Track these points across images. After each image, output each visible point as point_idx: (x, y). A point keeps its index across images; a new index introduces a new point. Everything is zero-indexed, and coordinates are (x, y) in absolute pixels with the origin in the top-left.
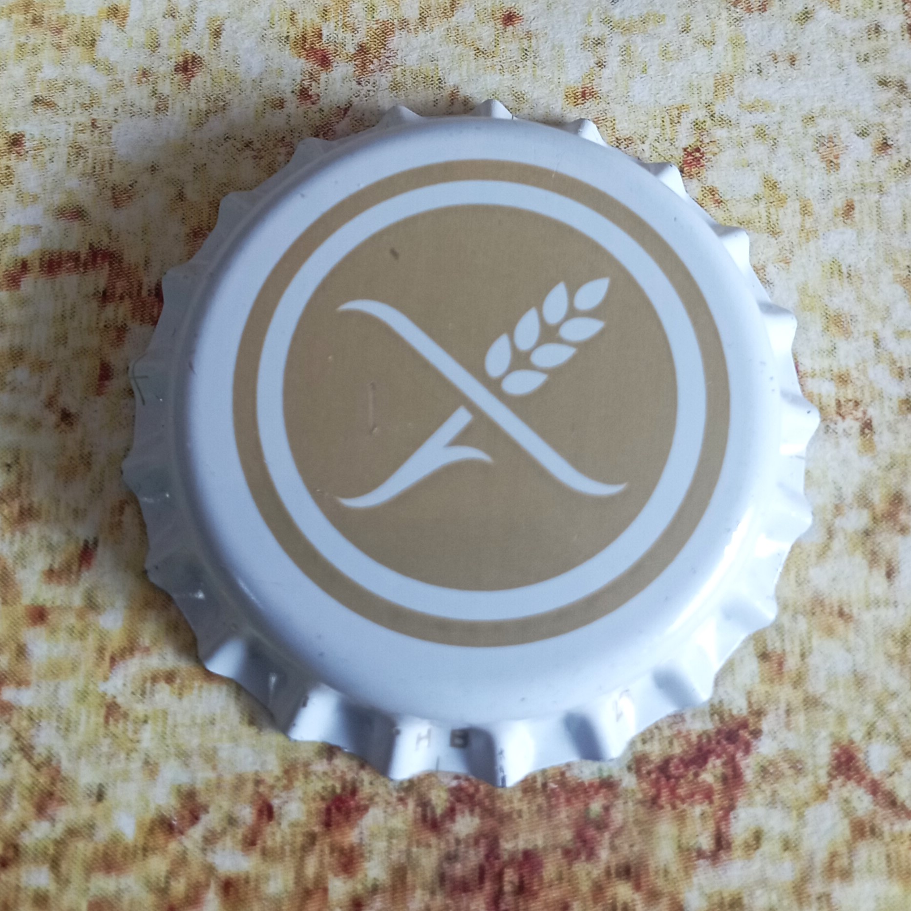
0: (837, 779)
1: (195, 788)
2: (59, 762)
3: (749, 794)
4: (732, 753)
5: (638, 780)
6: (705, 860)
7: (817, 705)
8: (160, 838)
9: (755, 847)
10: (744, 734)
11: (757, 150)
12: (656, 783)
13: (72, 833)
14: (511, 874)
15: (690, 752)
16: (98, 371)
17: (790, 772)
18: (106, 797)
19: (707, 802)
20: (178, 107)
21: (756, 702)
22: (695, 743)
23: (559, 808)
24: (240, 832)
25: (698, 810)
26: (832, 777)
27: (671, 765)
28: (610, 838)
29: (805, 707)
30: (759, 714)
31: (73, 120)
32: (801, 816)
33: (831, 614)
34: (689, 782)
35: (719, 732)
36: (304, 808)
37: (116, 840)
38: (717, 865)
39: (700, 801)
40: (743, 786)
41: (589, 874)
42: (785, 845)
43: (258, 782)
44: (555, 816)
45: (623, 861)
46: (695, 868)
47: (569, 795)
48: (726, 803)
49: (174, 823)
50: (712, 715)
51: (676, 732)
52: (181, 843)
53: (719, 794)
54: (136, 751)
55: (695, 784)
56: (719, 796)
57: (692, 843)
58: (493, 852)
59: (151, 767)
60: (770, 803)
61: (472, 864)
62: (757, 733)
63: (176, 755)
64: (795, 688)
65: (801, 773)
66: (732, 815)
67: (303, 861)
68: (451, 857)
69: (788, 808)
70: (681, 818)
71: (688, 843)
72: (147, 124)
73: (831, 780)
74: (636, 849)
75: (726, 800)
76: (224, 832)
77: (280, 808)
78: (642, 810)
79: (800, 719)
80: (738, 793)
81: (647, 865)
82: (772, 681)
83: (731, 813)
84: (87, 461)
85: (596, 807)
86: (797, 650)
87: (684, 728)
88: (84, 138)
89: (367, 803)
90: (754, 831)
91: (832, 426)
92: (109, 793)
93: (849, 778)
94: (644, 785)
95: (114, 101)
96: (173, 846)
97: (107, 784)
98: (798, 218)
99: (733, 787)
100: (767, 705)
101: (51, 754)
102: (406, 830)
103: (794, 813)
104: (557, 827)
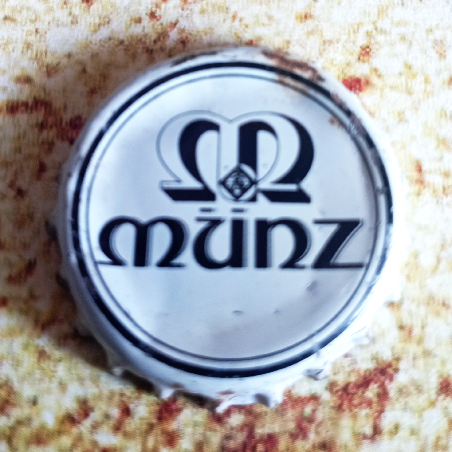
0: (441, 396)
1: (87, 398)
2: (12, 383)
3: (392, 404)
4: (383, 381)
5: (331, 395)
6: (367, 440)
7: (430, 355)
8: (68, 426)
9: (395, 433)
10: (390, 371)
11: (401, 48)
12: (341, 397)
13: (19, 423)
14: (261, 446)
15: (360, 380)
16: (38, 167)
17: (415, 392)
18: (38, 403)
19: (369, 408)
20: (83, 22)
21: (396, 353)
22: (363, 375)
23: (287, 410)
24: (112, 423)
25: (364, 412)
26: (439, 395)
27: (349, 387)
28: (315, 427)
29: (424, 356)
30: (398, 359)
31: (25, 29)
32: (420, 416)
33: (438, 304)
34: (359, 397)
35: (376, 369)
36: (147, 409)
37: (43, 427)
38: (374, 443)
39: (365, 407)
40: (389, 399)
41: (303, 447)
42: (412, 432)
43: (122, 395)
44: (286, 415)
45: (322, 440)
46: (361, 444)
47: (293, 403)
48: (379, 408)
49: (75, 417)
50: (372, 359)
51: (352, 369)
52: (79, 429)
53: (375, 403)
54: (55, 377)
55: (362, 398)
56: (376, 404)
57: (360, 431)
58: (251, 434)
59: (63, 386)
60: (404, 408)
61: (240, 441)
62: (396, 370)
63: (77, 380)
64: (418, 345)
65: (421, 392)
66: (383, 415)
67: (146, 439)
68: (228, 437)
69: (414, 411)
70: (355, 417)
71: (358, 430)
72: (66, 31)
73: (438, 396)
74: (329, 433)
75: (379, 407)
76: (102, 423)
77: (134, 409)
78: (333, 412)
79: (421, 362)
80: (386, 403)
81: (336, 442)
82: (405, 341)
83: (382, 414)
84: (31, 217)
85: (308, 410)
86: (419, 325)
87: (357, 367)
88: (32, 39)
89: (182, 406)
90: (394, 424)
91: (440, 200)
92: (40, 401)
93: (447, 395)
94: (335, 398)
95: (48, 18)
96: (75, 430)
97: (39, 395)
98: (423, 85)
99: (384, 399)
100: (402, 355)
101: (9, 379)
102: (203, 422)
103: (417, 415)
104: (286, 421)
